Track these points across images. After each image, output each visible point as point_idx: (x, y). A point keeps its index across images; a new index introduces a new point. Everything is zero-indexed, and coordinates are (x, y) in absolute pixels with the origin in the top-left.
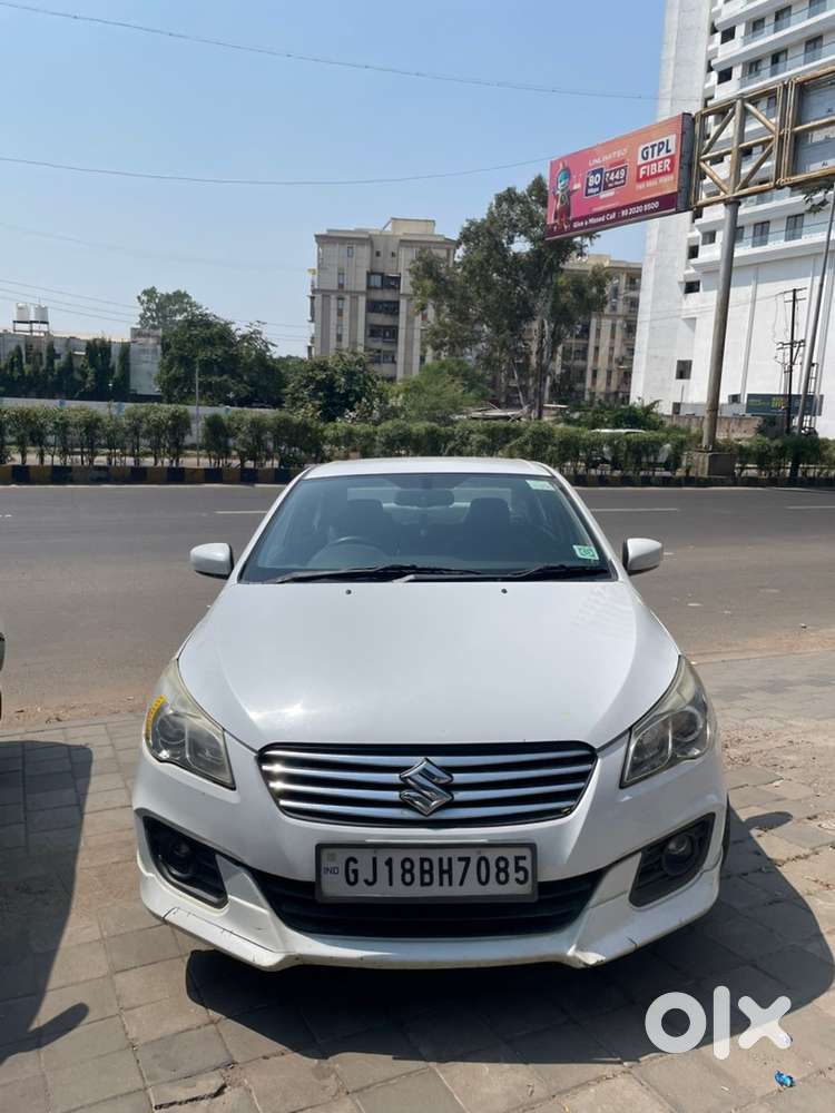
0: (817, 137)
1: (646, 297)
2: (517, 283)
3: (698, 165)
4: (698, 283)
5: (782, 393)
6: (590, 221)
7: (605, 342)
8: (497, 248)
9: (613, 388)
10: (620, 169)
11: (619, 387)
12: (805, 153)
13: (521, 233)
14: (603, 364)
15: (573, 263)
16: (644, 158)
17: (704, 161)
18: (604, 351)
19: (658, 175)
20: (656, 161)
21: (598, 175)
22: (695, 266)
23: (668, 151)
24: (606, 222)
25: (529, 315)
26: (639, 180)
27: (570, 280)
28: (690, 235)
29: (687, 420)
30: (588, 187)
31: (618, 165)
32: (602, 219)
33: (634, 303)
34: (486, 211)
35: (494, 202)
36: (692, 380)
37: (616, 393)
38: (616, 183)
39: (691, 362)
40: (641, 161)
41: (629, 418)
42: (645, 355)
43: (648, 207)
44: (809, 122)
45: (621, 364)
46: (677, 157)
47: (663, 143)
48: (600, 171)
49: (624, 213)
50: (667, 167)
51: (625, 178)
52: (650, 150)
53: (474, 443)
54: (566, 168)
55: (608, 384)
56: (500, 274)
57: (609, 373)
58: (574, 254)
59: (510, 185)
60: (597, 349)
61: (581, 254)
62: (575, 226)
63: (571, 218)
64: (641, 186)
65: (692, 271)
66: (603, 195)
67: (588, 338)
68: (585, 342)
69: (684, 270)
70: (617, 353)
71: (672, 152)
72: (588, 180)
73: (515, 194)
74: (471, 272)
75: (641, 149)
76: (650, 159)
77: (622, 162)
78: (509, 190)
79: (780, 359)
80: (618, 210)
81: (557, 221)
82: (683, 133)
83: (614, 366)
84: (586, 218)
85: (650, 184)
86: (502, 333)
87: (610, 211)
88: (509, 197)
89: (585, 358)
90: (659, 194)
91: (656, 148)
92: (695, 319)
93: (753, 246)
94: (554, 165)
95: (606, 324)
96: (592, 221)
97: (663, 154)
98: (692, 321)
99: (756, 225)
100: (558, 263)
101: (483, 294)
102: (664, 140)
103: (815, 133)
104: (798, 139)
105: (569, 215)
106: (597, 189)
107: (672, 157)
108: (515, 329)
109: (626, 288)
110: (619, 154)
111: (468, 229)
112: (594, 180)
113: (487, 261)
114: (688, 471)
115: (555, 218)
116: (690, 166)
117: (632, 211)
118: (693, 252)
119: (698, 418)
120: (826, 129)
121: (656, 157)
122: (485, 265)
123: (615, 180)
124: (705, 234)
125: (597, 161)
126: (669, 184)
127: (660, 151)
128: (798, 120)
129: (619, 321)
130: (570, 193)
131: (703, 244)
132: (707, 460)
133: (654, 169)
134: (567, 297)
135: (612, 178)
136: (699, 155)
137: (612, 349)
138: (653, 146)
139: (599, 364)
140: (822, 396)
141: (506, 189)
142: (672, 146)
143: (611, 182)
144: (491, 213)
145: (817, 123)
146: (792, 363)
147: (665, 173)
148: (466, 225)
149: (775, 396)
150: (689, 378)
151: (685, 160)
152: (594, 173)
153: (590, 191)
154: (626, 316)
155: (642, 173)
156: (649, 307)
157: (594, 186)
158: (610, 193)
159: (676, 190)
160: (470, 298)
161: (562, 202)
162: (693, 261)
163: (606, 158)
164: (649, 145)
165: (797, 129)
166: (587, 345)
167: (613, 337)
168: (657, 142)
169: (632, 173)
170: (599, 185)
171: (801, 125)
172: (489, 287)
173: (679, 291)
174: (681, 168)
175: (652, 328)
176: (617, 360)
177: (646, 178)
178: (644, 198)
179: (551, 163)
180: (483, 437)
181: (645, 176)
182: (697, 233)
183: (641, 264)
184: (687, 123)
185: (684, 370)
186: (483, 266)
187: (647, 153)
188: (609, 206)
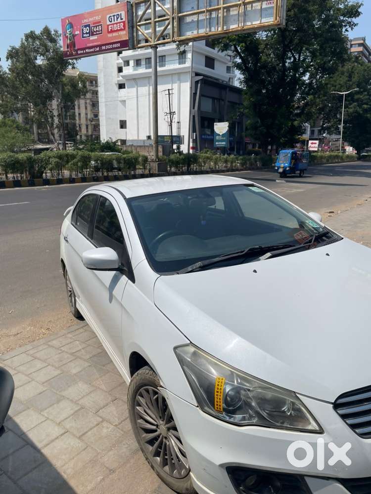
0: (189, 19)
1: (101, 90)
2: (42, 81)
3: (136, 28)
4: (124, 84)
5: (169, 135)
6: (86, 50)
7: (83, 112)
8: (30, 61)
9: (90, 133)
10: (99, 26)
11: (92, 132)
12: (184, 27)
13: (41, 54)
14: (83, 121)
15: (69, 72)
16: (110, 22)
17: (139, 26)
18: (83, 115)
19: (117, 30)
20: (117, 24)
21: (88, 28)
22: (122, 76)
23: (121, 19)
24: (95, 52)
25: (50, 98)
26: (109, 32)
27: (68, 80)
28: (118, 61)
29: (130, 147)
30: (83, 34)
31: (97, 24)
32: (91, 50)
33: (96, 93)
34: (20, 43)
35: (24, 38)
36: (127, 130)
37: (92, 135)
38: (97, 33)
39: (126, 121)
40: (108, 23)
41: (107, 147)
42: (104, 118)
43: (115, 46)
44: (184, 12)
45: (92, 122)
46: (127, 22)
47: (119, 15)
48: (89, 26)
49: (104, 48)
50: (122, 27)
51: (101, 30)
52: (113, 18)
53: (53, 163)
54: (70, 23)
55: (87, 131)
56: (33, 75)
57: (87, 126)
58: (70, 67)
59: (32, 30)
60: (79, 114)
61: (73, 68)
62: (79, 53)
63: (76, 48)
64: (110, 35)
65: (121, 78)
66: (92, 38)
67: (74, 109)
68: (73, 111)
69: (117, 78)
70: (89, 116)
71: (124, 20)
72: (83, 30)
73: (35, 35)
74: (18, 74)
75: (108, 16)
76: (113, 22)
77: (100, 22)
78: (31, 32)
79: (166, 120)
80: (100, 46)
81: (69, 49)
82: (128, 11)
83: (89, 123)
84: (85, 49)
85: (115, 34)
86: (38, 106)
87: (96, 46)
88: (31, 36)
89: (75, 119)
90: (120, 40)
91: (115, 17)
92: (125, 101)
93: (146, 69)
94: (63, 21)
95: (82, 102)
96: (87, 50)
97: (119, 20)
98: (124, 102)
99: (146, 59)
100: (62, 71)
101: (25, 85)
102: (119, 13)
103: (187, 18)
104: (181, 19)
105: (75, 47)
106: (88, 35)
107: (124, 22)
108: (44, 104)
109: (89, 85)
110: (97, 18)
111: (11, 51)
112: (86, 30)
113: (26, 69)
114: (150, 171)
115: (68, 48)
116: (133, 27)
117: (108, 47)
118: (120, 70)
119: (135, 146)
120: (191, 17)
121: (116, 22)
122: (25, 70)
123: (97, 31)
124: (124, 62)
125: (86, 21)
126: (124, 35)
127: (117, 18)
128: (180, 11)
129: (88, 101)
130: (74, 36)
131: (124, 66)
132: (157, 166)
133: (116, 27)
134: (68, 88)
135: (95, 30)
136: (136, 23)
137: (86, 114)
138: (114, 16)
139: (82, 122)
140: (183, 136)
141: (29, 32)
142: (123, 16)
143: (94, 32)
144: (23, 44)
145: (188, 13)
146: (171, 121)
147: (121, 30)
148: (10, 49)
149: (166, 136)
150: (126, 128)
151: (130, 25)
152: (86, 26)
153: (84, 35)
154: (91, 99)
155: (110, 29)
156: (103, 95)
157: (87, 33)
158: (95, 37)
159: (128, 38)
160: (17, 88)
161: (70, 40)
162: (121, 74)
163: (91, 19)
164: (112, 15)
165: (180, 15)
166: (75, 112)
167: (86, 108)
168: (116, 14)
169: (105, 30)
170: (89, 33)
171: (180, 13)
172: (27, 81)
173: (116, 88)
174: (129, 28)
175: (106, 105)
176: (90, 120)
177: (112, 31)
178: (112, 41)
179: (62, 19)
180: (57, 160)
181: (111, 30)
182: (121, 61)
183: (97, 74)
184: (129, 7)
185: (123, 125)
186: (23, 70)
187: (111, 19)
188: (95, 44)
